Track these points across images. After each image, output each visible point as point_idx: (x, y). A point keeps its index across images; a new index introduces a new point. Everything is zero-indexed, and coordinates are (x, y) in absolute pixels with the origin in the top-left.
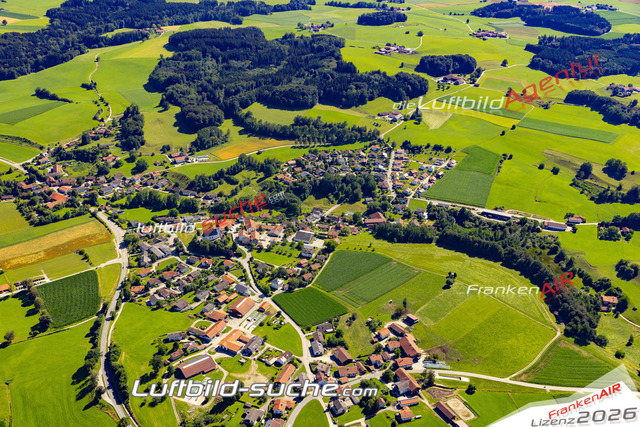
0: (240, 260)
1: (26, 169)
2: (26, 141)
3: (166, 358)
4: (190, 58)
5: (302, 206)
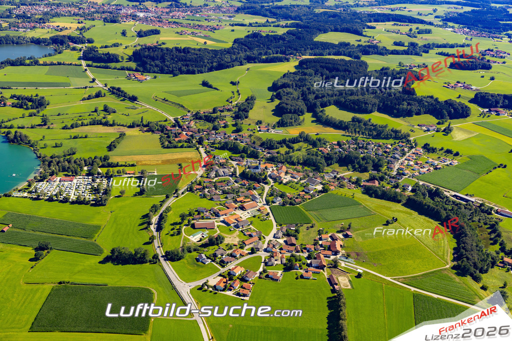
0: (266, 186)
1: (175, 120)
2: (182, 106)
3: (191, 218)
4: (305, 74)
5: (326, 168)
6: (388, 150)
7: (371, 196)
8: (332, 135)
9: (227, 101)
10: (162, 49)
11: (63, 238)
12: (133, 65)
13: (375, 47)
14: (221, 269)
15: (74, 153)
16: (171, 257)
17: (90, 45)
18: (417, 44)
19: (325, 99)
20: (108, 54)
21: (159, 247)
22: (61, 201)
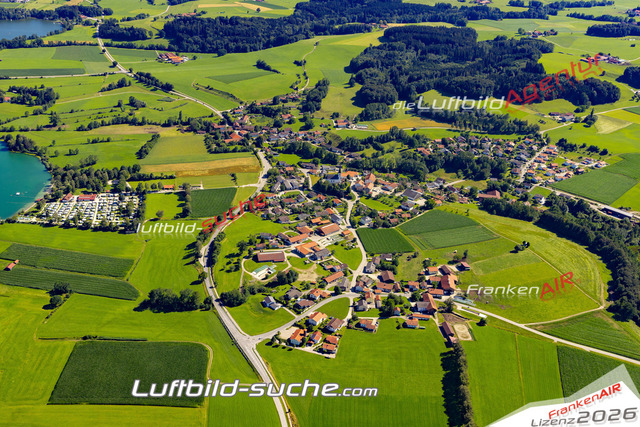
0: (349, 202)
1: (223, 115)
2: (232, 96)
3: (252, 247)
4: (394, 48)
5: (428, 175)
6: (510, 149)
7: (491, 212)
8: (435, 131)
9: (291, 87)
10: (202, 20)
11: (85, 278)
12: (165, 42)
13: (485, 9)
14: (296, 316)
15: (94, 163)
16: (228, 300)
17: (108, 17)
18: (541, 4)
19: (422, 82)
20: (132, 28)
21: (211, 287)
22: (80, 228)
